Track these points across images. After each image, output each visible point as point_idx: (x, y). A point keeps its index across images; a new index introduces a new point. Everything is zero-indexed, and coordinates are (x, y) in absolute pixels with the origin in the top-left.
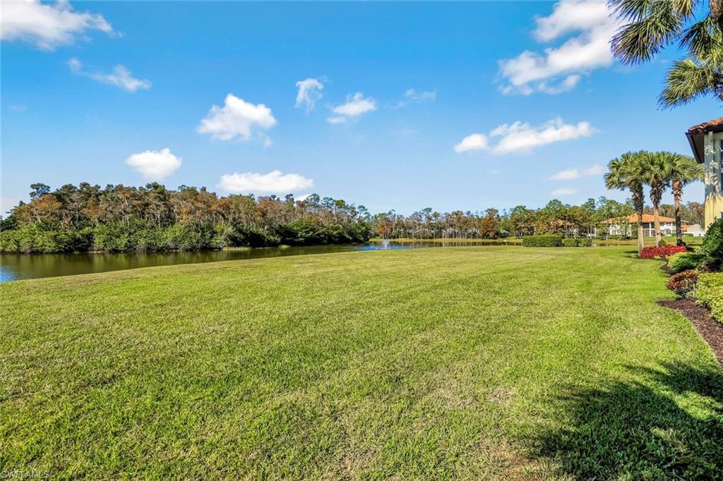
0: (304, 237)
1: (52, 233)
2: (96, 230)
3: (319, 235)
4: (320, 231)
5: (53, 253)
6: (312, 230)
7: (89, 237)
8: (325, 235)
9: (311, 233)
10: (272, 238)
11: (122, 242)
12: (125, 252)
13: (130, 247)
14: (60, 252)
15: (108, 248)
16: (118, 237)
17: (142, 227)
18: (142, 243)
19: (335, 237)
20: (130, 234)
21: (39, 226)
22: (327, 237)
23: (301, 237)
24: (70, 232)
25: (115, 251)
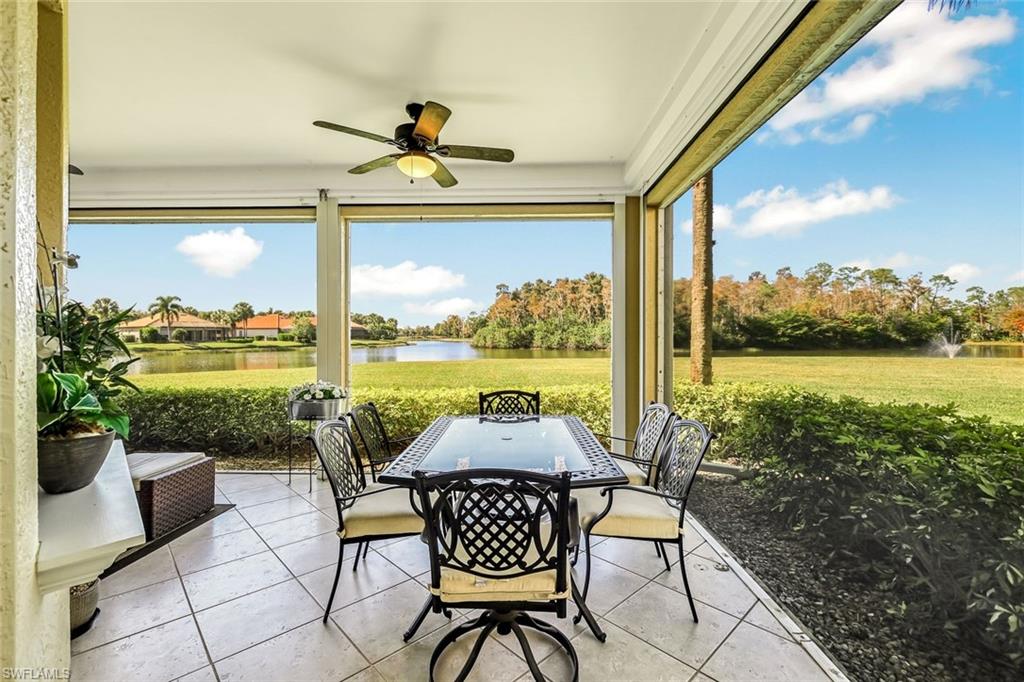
0: (789, 336)
1: (505, 330)
2: (537, 327)
3: (820, 332)
4: (825, 326)
5: (505, 348)
6: (807, 324)
7: (531, 333)
8: (836, 333)
9: (805, 329)
10: (730, 336)
11: (555, 339)
12: (558, 349)
13: (562, 345)
14: (509, 348)
15: (544, 346)
16: (552, 334)
17: (573, 323)
18: (573, 340)
19: (858, 336)
20: (564, 330)
21: (499, 324)
22: (839, 337)
23: (784, 335)
24: (517, 329)
25: (550, 348)
